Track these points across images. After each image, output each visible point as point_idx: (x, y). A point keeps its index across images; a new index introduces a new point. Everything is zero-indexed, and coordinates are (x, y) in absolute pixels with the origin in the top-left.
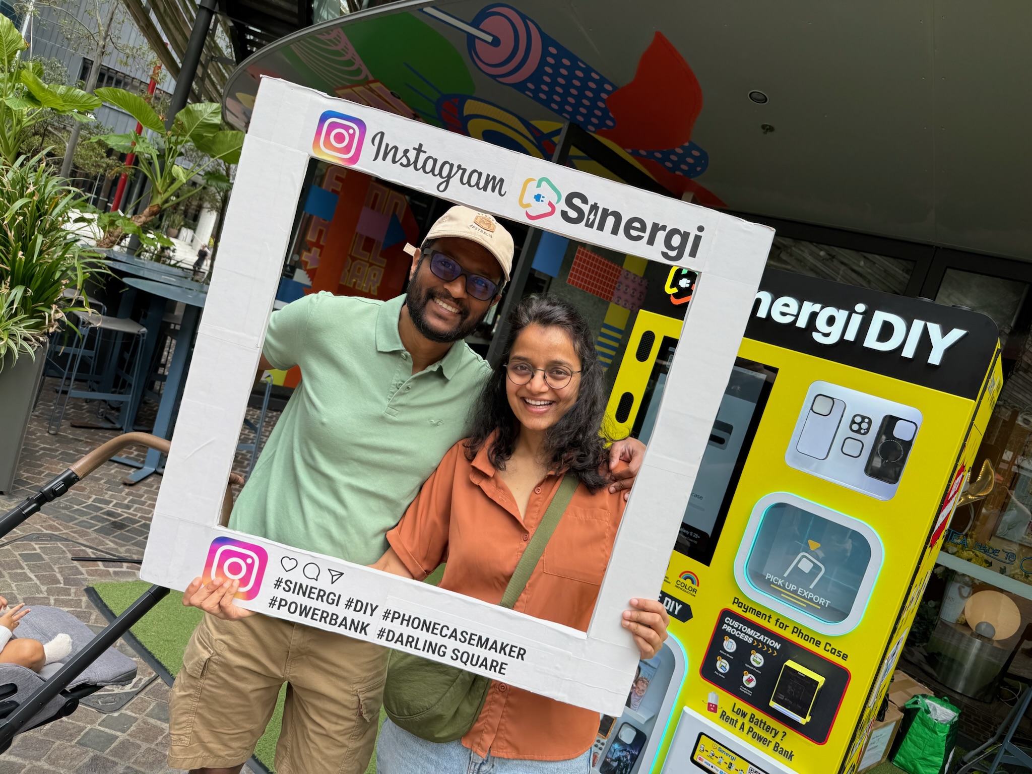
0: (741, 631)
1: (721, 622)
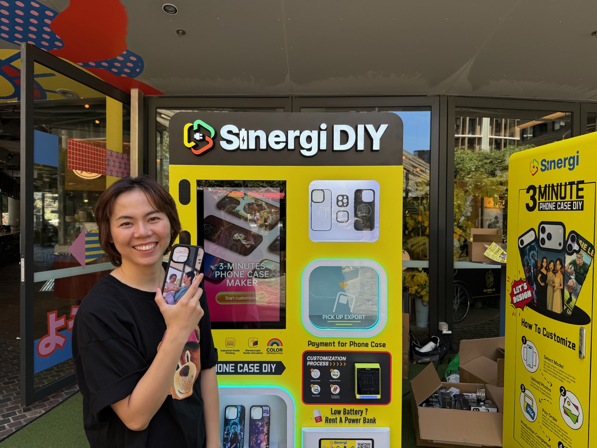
0: (319, 361)
1: (305, 361)
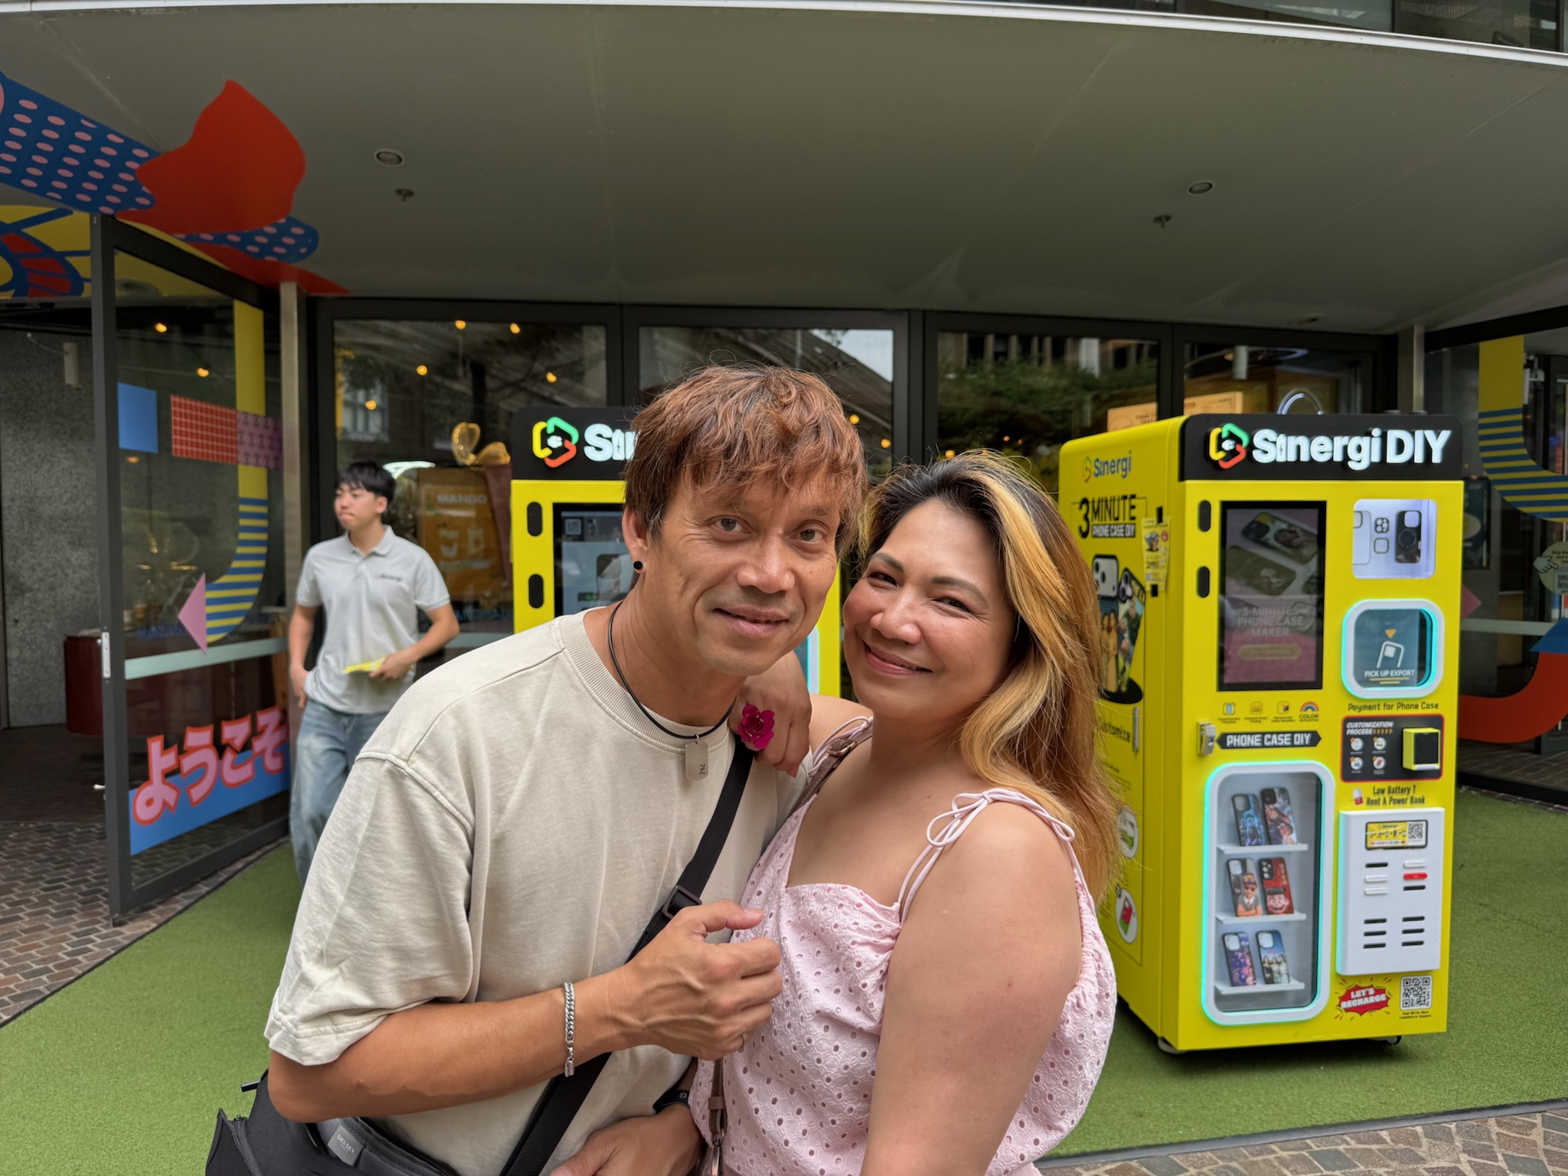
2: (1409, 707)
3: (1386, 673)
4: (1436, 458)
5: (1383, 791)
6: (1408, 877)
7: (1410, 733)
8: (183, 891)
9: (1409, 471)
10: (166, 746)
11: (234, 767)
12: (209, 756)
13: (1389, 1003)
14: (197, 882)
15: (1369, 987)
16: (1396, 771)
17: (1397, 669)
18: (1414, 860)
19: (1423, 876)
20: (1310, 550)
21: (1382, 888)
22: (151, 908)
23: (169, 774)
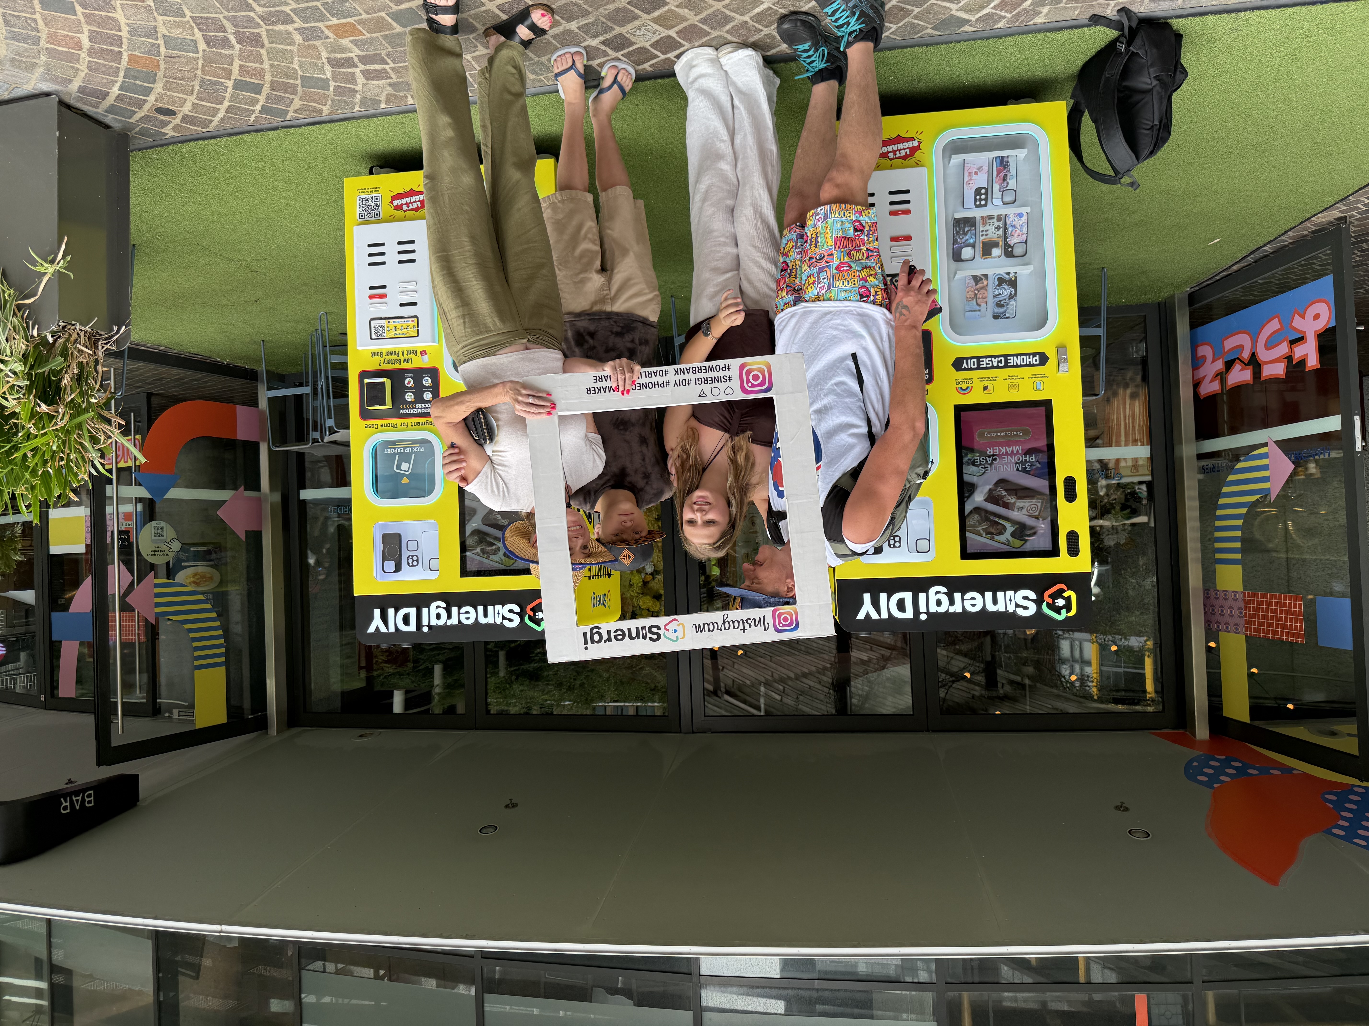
2: (389, 425)
3: (407, 450)
4: (377, 612)
5: (405, 361)
6: (384, 296)
7: (388, 406)
8: (1286, 246)
9: (398, 601)
10: (1303, 362)
11: (1241, 347)
12: (1263, 355)
13: (390, 199)
14: (1271, 253)
15: (407, 210)
16: (396, 376)
17: (398, 453)
18: (380, 309)
19: (371, 297)
20: (470, 542)
21: (404, 287)
22: (1313, 232)
23: (1300, 340)
